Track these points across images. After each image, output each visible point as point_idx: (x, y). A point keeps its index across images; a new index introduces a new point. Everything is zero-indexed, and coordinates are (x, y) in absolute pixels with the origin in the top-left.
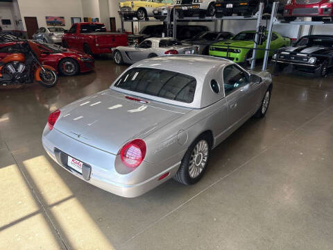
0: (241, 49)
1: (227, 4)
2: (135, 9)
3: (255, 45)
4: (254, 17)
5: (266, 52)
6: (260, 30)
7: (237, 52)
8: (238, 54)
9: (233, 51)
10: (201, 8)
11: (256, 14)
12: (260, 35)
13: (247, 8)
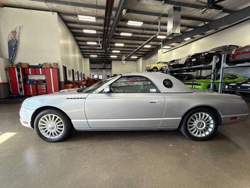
0: (202, 83)
1: (192, 59)
2: (152, 68)
3: (212, 81)
4: (210, 64)
5: (220, 84)
6: (214, 72)
7: (200, 85)
8: (200, 86)
9: (197, 85)
10: (179, 63)
11: (212, 63)
12: (215, 74)
13: (204, 60)
